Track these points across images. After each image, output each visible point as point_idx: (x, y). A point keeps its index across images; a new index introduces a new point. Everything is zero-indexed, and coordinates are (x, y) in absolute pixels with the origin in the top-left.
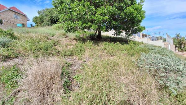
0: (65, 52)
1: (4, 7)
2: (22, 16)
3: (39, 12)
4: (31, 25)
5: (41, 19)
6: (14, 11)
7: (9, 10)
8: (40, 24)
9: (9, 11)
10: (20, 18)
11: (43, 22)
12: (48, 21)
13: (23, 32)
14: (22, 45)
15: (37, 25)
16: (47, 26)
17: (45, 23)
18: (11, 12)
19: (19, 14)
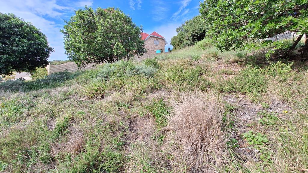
1: (147, 35)
2: (160, 40)
4: (169, 49)
5: (180, 38)
6: (154, 37)
7: (151, 36)
8: (179, 45)
9: (150, 38)
10: (159, 42)
11: (182, 41)
12: (188, 39)
15: (175, 48)
17: (184, 43)
18: (152, 38)
19: (158, 38)
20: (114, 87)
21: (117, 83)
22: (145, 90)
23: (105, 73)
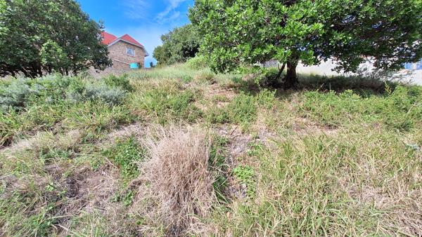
0: (214, 115)
1: (114, 37)
2: (137, 49)
3: (163, 38)
4: (151, 64)
5: (166, 50)
6: (126, 43)
7: (121, 41)
8: (165, 60)
9: (120, 43)
10: (134, 52)
11: (170, 55)
12: (178, 53)
13: (140, 78)
14: (140, 101)
15: (160, 64)
16: (177, 64)
17: (173, 57)
18: (123, 44)
19: (133, 45)
20: (38, 122)
21: (46, 116)
22: (105, 125)
23: (14, 96)
